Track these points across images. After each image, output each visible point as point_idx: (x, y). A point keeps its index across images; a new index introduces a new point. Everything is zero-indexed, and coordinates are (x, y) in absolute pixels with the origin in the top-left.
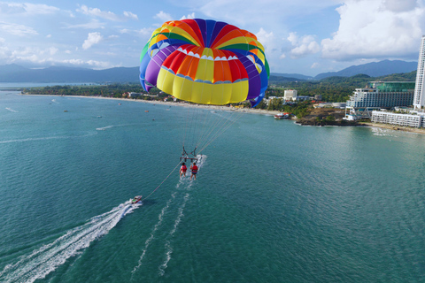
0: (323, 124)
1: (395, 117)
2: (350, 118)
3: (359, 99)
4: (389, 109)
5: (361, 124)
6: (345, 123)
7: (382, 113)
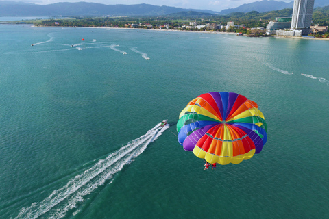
0: (259, 36)
1: (285, 32)
2: (268, 34)
3: (271, 25)
4: (282, 29)
5: (272, 35)
6: (266, 36)
7: (280, 31)
